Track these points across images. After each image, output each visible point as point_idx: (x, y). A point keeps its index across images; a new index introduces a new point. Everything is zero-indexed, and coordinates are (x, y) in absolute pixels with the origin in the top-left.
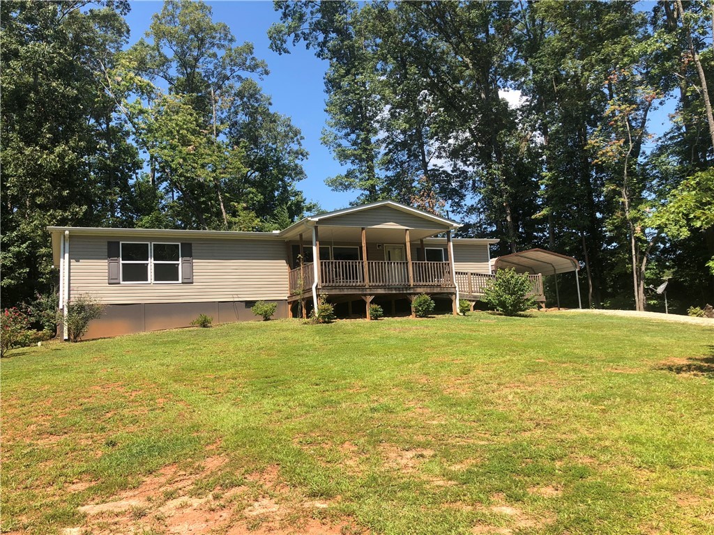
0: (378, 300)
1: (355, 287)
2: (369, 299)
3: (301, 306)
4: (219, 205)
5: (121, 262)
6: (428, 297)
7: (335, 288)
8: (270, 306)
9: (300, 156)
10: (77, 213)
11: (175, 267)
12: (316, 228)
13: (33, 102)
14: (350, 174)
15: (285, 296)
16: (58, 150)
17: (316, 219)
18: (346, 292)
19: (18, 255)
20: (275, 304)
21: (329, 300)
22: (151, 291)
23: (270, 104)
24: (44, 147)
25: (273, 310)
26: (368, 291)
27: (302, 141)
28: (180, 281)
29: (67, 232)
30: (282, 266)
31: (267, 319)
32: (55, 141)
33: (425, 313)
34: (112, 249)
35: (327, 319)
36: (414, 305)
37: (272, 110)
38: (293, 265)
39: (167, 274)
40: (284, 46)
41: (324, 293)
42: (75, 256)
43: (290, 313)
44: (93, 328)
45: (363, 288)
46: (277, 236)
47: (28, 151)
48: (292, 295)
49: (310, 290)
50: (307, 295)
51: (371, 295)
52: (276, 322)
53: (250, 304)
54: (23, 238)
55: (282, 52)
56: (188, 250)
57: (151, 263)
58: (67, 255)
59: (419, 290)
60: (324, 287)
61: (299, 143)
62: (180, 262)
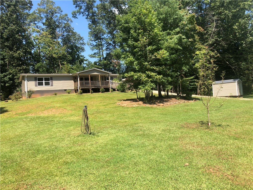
0: (93, 89)
1: (87, 87)
2: (91, 89)
3: (76, 91)
4: (59, 63)
5: (38, 82)
6: (103, 89)
7: (83, 87)
8: (70, 90)
9: (83, 45)
10: (24, 68)
11: (49, 82)
12: (79, 74)
13: (11, 40)
14: (95, 54)
15: (73, 88)
16: (18, 52)
17: (79, 73)
18: (85, 88)
19: (9, 78)
20: (71, 90)
21: (82, 89)
22: (44, 88)
23: (74, 30)
24: (14, 52)
25: (70, 91)
26: (90, 88)
27: (84, 40)
28: (50, 85)
29: (26, 76)
30: (72, 82)
31: (69, 93)
32: (17, 50)
33: (103, 92)
34: (35, 79)
35: (81, 93)
36: (100, 90)
37: (74, 31)
38: (75, 82)
39: (47, 84)
40: (76, 16)
41: (81, 88)
42: (28, 81)
43: (75, 92)
44: (33, 95)
45: (89, 87)
46: (71, 75)
47: (11, 53)
48: (75, 88)
49: (78, 87)
50: (77, 88)
51: (91, 88)
52: (71, 94)
53: (65, 90)
54: (10, 74)
55: (76, 18)
56: (52, 78)
57: (44, 82)
58: (26, 80)
59: (102, 87)
60: (80, 87)
61: (83, 41)
62: (50, 81)
